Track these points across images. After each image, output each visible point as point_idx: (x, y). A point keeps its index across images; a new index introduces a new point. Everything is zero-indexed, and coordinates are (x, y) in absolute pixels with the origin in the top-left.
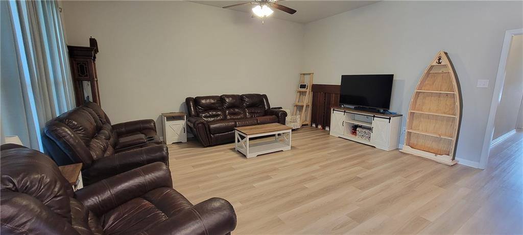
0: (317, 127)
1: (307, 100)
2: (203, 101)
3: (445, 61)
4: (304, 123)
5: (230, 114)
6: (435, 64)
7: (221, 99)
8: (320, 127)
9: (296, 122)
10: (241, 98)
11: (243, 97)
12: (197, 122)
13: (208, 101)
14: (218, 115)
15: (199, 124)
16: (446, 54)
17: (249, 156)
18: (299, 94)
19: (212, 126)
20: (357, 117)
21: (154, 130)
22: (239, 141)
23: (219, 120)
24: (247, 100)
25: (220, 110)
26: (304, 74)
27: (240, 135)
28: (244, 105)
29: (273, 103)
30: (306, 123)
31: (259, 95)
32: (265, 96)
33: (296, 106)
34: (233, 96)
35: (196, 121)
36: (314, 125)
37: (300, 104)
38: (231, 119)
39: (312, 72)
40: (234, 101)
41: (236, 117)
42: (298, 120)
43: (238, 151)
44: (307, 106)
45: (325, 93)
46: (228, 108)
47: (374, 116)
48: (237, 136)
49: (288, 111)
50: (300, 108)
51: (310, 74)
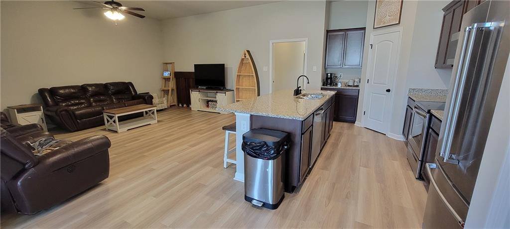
0: (183, 106)
1: (172, 85)
2: (62, 91)
3: (248, 56)
4: (172, 104)
5: (95, 101)
6: (243, 57)
7: (83, 89)
8: (185, 106)
9: (163, 103)
10: (106, 86)
11: (107, 85)
12: (59, 110)
13: (67, 91)
14: (82, 103)
15: (61, 111)
16: (248, 51)
17: (119, 131)
18: (164, 80)
19: (77, 112)
20: (209, 95)
21: (6, 121)
22: (108, 121)
23: (84, 107)
24: (112, 87)
25: (83, 99)
26: (167, 64)
27: (109, 116)
28: (110, 92)
29: (140, 90)
30: (174, 104)
31: (125, 83)
32: (131, 84)
33: (163, 90)
34: (96, 85)
35: (57, 110)
36: (180, 105)
37: (166, 89)
38: (97, 105)
39: (173, 62)
40: (98, 89)
41: (103, 104)
42: (165, 102)
43: (109, 130)
44: (172, 90)
45: (185, 78)
46: (92, 96)
47: (217, 93)
48: (106, 117)
49: (154, 95)
50: (166, 92)
51: (171, 63)
